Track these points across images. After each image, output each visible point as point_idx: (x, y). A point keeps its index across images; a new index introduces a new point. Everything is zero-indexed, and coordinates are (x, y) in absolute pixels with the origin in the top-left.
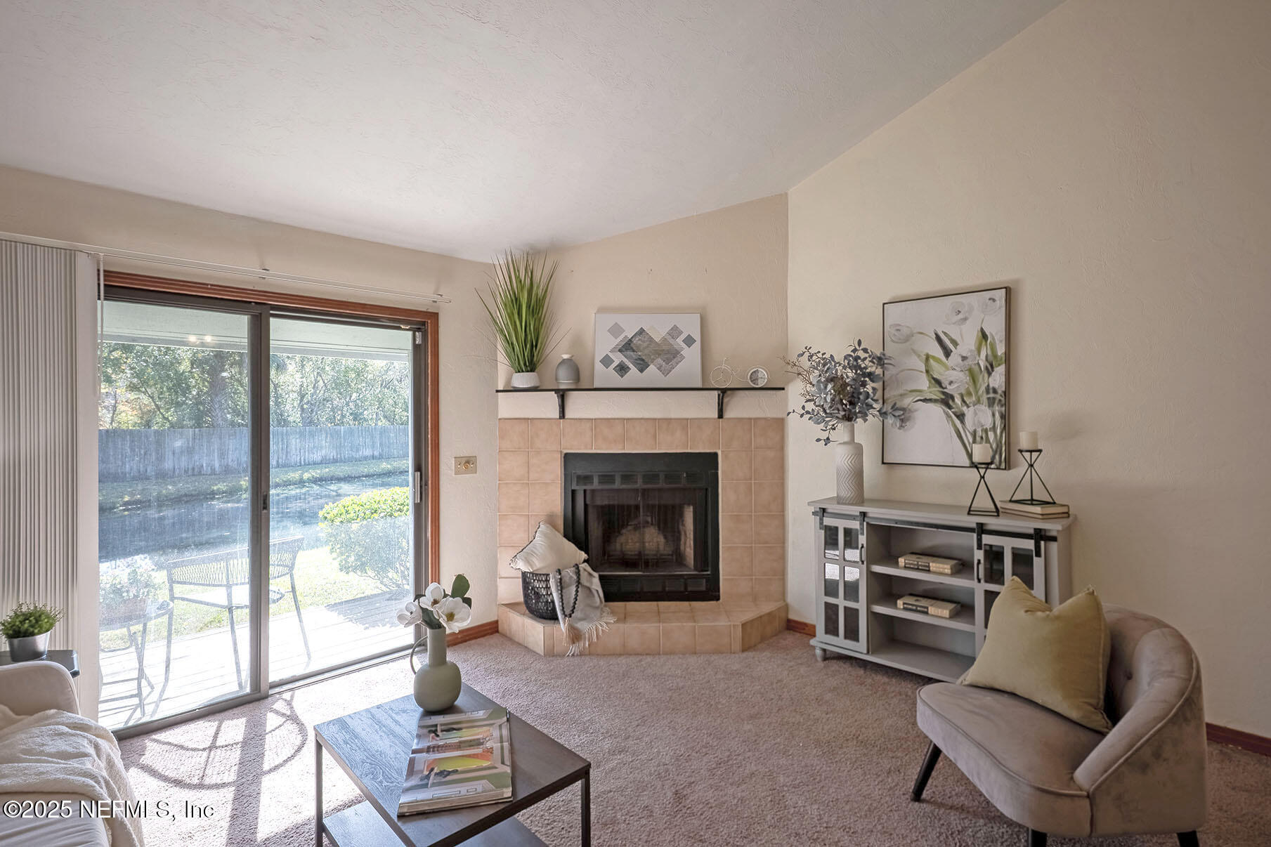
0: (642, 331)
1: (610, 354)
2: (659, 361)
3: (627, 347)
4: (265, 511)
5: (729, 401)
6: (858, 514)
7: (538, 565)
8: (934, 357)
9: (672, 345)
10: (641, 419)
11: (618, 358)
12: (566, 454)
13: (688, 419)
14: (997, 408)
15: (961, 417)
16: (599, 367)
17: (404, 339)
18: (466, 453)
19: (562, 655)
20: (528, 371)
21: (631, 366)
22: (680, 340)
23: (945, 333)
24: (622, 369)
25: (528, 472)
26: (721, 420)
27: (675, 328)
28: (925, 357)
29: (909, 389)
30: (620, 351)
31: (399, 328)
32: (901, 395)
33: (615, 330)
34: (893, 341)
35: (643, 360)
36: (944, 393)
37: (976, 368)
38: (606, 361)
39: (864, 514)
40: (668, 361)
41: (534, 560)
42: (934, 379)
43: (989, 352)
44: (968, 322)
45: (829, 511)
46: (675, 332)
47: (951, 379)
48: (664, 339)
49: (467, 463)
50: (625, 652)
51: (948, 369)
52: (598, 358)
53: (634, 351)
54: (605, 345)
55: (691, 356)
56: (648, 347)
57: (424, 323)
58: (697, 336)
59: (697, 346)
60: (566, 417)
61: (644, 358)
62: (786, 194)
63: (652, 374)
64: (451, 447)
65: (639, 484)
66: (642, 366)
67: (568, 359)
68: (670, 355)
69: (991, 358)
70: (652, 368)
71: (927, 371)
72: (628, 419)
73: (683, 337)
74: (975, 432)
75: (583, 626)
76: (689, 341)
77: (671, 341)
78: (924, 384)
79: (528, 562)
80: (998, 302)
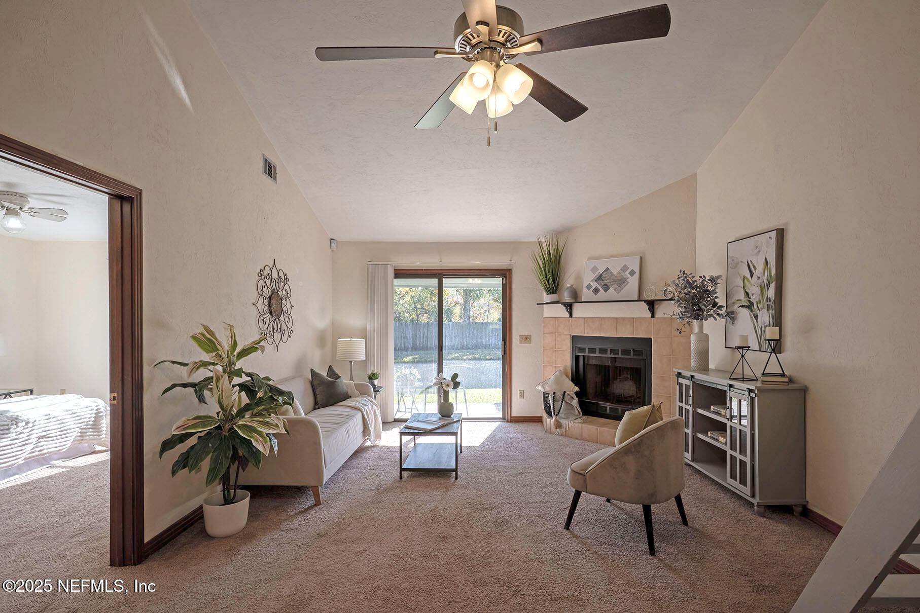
0: (607, 269)
1: (591, 283)
2: (616, 285)
3: (599, 279)
4: (441, 352)
5: (657, 308)
6: (689, 376)
7: (547, 389)
8: (747, 278)
9: (623, 277)
10: (609, 318)
11: (595, 285)
12: (573, 336)
13: (634, 318)
14: (771, 311)
15: (756, 317)
16: (585, 290)
17: (498, 282)
18: (526, 334)
19: (553, 433)
20: (551, 294)
21: (601, 289)
22: (627, 273)
23: (751, 261)
24: (596, 291)
25: (556, 345)
26: (653, 319)
27: (625, 266)
28: (743, 277)
29: (737, 299)
30: (596, 281)
31: (495, 277)
32: (733, 303)
33: (594, 269)
34: (732, 268)
35: (607, 285)
36: (750, 301)
37: (763, 284)
38: (589, 287)
39: (692, 377)
40: (620, 285)
41: (547, 387)
42: (746, 292)
43: (769, 275)
44: (761, 253)
45: (682, 374)
46: (625, 268)
47: (753, 292)
48: (619, 273)
49: (526, 339)
50: (581, 438)
51: (752, 286)
52: (585, 284)
53: (603, 280)
54: (589, 278)
55: (633, 281)
56: (610, 278)
57: (505, 274)
58: (637, 270)
59: (637, 275)
60: (573, 316)
61: (607, 284)
62: (696, 174)
63: (612, 293)
64: (517, 332)
65: (609, 355)
66: (606, 288)
67: (570, 287)
68: (621, 282)
69: (769, 278)
70: (611, 289)
71: (744, 287)
72: (602, 318)
73: (629, 271)
74: (762, 327)
75: (563, 422)
76: (632, 273)
77: (623, 274)
78: (742, 296)
79: (543, 387)
80: (772, 240)
